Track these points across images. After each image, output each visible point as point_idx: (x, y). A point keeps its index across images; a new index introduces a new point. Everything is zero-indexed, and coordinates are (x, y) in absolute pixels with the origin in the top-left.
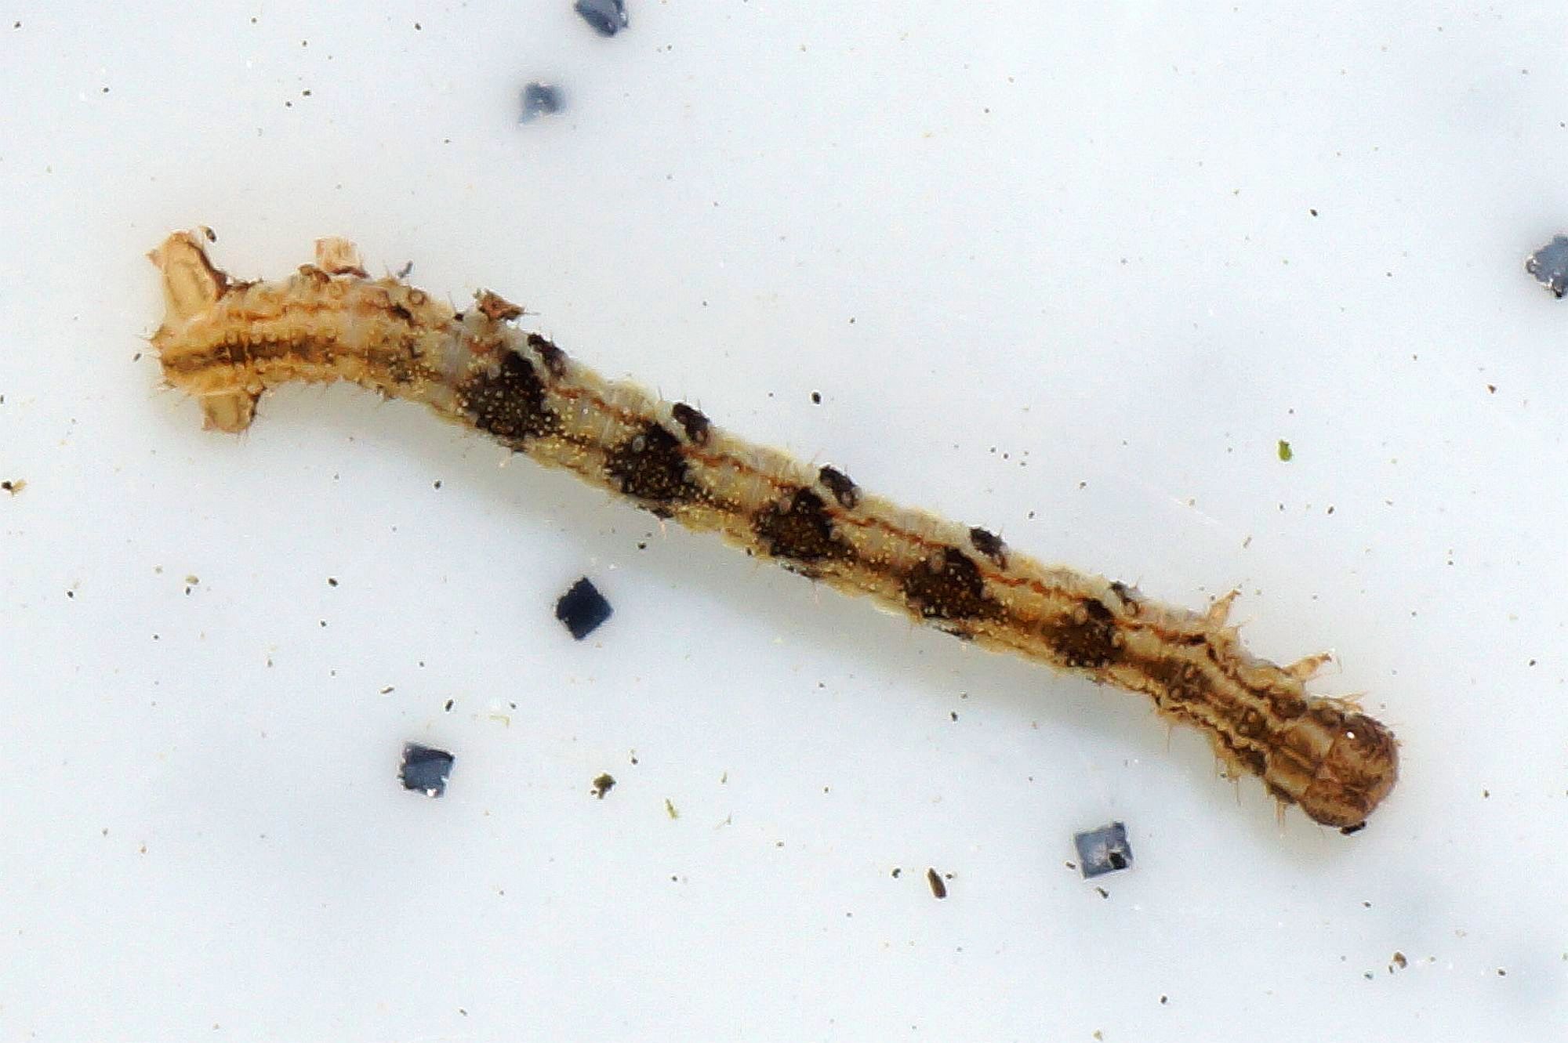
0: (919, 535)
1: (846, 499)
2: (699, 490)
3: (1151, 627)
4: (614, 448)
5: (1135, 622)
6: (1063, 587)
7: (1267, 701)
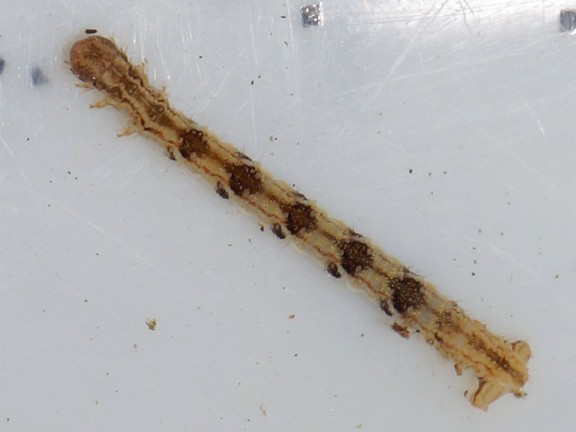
0: (251, 205)
1: (277, 228)
2: (338, 246)
3: (164, 140)
4: (369, 269)
5: (171, 145)
6: (197, 167)
7: (124, 97)
